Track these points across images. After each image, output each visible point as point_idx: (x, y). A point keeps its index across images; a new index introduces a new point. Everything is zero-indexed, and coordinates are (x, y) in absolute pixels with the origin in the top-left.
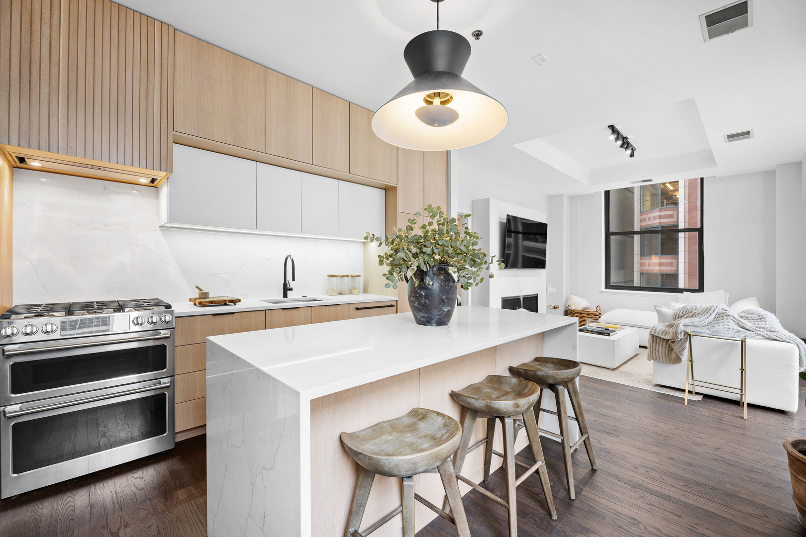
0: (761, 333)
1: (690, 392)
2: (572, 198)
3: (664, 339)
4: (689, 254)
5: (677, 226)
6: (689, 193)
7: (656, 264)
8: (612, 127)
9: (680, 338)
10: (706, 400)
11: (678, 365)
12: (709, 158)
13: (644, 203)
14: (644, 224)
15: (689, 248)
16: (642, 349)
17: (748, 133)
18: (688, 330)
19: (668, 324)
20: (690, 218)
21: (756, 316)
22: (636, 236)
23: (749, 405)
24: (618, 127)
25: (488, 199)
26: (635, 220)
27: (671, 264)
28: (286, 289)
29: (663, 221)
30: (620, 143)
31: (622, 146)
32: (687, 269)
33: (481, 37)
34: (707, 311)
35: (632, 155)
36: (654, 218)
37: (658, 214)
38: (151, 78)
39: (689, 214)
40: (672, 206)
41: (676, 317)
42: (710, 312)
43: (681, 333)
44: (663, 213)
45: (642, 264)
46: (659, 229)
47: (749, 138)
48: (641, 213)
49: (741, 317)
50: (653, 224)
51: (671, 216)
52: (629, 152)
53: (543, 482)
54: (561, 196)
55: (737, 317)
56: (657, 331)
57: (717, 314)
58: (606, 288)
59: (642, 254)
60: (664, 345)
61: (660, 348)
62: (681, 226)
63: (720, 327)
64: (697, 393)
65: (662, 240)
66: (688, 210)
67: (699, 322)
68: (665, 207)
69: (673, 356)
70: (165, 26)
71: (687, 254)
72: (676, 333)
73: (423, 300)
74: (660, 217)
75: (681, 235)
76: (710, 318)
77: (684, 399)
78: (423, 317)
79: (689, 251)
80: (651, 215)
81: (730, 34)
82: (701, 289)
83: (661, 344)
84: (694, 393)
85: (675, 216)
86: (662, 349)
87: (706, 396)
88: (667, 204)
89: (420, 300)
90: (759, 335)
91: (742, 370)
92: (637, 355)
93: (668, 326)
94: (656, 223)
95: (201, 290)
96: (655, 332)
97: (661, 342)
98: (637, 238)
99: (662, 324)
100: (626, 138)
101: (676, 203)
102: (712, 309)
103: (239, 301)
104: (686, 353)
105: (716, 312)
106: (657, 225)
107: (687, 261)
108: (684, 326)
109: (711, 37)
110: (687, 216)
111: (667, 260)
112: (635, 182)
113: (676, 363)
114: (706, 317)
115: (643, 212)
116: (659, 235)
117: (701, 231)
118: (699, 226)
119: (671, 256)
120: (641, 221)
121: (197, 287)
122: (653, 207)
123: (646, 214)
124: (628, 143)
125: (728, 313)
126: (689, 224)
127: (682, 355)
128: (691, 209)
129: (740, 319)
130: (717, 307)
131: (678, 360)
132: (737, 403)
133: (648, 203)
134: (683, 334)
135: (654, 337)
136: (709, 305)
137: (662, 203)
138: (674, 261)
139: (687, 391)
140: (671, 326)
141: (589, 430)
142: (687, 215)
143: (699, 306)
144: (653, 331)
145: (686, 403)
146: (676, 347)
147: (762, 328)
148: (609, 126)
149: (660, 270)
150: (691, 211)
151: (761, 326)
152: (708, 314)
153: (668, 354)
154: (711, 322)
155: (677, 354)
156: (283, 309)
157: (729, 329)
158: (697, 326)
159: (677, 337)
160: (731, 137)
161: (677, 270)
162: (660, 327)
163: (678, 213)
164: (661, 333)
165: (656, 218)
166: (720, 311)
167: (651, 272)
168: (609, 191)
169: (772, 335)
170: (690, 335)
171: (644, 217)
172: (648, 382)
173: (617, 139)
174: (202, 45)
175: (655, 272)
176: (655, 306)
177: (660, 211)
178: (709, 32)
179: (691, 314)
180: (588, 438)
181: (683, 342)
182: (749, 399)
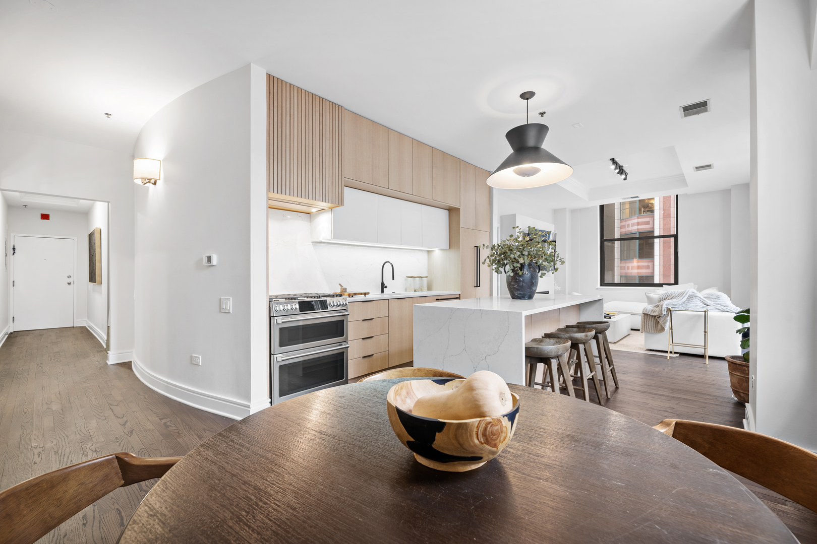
0: (718, 307)
1: (671, 352)
2: (573, 211)
3: (652, 316)
4: (663, 257)
5: (653, 232)
6: (664, 202)
7: (636, 267)
8: (613, 160)
9: (664, 313)
10: (681, 356)
11: (662, 333)
12: (682, 180)
13: (624, 211)
14: (623, 230)
15: (663, 251)
16: (632, 331)
17: (710, 166)
18: (670, 307)
19: (655, 305)
20: (664, 225)
21: (714, 297)
22: (616, 243)
23: (710, 357)
24: (617, 160)
25: (515, 215)
26: (616, 227)
28: (383, 287)
29: (641, 227)
30: (617, 171)
31: (618, 173)
32: (662, 271)
33: (544, 115)
34: (682, 294)
35: (625, 179)
36: (633, 225)
37: (636, 221)
38: (334, 144)
39: (663, 220)
40: (649, 213)
41: (661, 300)
42: (684, 295)
43: (664, 310)
44: (641, 220)
45: (621, 268)
46: (637, 236)
47: (711, 168)
48: (621, 220)
49: (705, 298)
50: (632, 230)
51: (648, 223)
52: (623, 176)
53: (596, 383)
54: (564, 209)
55: (702, 297)
56: (648, 310)
57: (689, 296)
58: (601, 285)
59: (623, 258)
60: (653, 320)
61: (650, 322)
62: (657, 233)
63: (691, 305)
64: (675, 353)
65: (640, 244)
67: (677, 302)
68: (642, 214)
69: (659, 327)
70: (340, 107)
71: (662, 257)
72: (661, 310)
73: (521, 284)
74: (638, 224)
75: (656, 241)
76: (684, 299)
77: (667, 356)
78: (520, 294)
79: (663, 255)
80: (630, 222)
81: (697, 115)
82: (676, 283)
83: (650, 320)
84: (673, 352)
85: (651, 223)
86: (651, 323)
87: (682, 354)
88: (644, 211)
89: (519, 284)
90: (717, 309)
91: (705, 332)
92: (629, 335)
93: (655, 307)
95: (342, 286)
96: (646, 311)
97: (651, 318)
98: (617, 244)
99: (651, 305)
100: (622, 166)
101: (652, 211)
102: (686, 293)
103: (368, 293)
104: (668, 324)
105: (688, 295)
106: (636, 231)
107: (662, 264)
108: (666, 305)
109: (685, 116)
110: (662, 223)
112: (625, 199)
113: (661, 332)
114: (681, 298)
115: (623, 219)
116: (637, 241)
117: (676, 237)
118: (673, 232)
120: (621, 227)
121: (340, 284)
122: (632, 214)
123: (625, 221)
124: (623, 170)
125: (696, 295)
126: (663, 230)
127: (665, 326)
128: (666, 216)
129: (704, 299)
130: (688, 291)
131: (663, 329)
132: (702, 356)
133: (627, 211)
134: (666, 311)
135: (646, 315)
136: (683, 291)
137: (640, 210)
139: (669, 352)
140: (657, 306)
141: (614, 363)
142: (662, 221)
143: (676, 291)
144: (645, 310)
145: (668, 358)
146: (661, 321)
147: (718, 304)
148: (610, 159)
149: (638, 273)
151: (718, 302)
152: (683, 296)
153: (656, 327)
154: (684, 302)
155: (661, 326)
156: (397, 299)
157: (697, 305)
158: (676, 305)
159: (662, 313)
160: (698, 168)
161: (653, 273)
162: (649, 308)
163: (654, 219)
164: (650, 311)
165: (635, 225)
166: (691, 294)
167: (630, 275)
168: (603, 205)
169: (725, 309)
170: (671, 310)
171: (623, 224)
172: (640, 349)
173: (616, 169)
174: (357, 117)
175: (633, 274)
176: (645, 293)
177: (638, 218)
178: (685, 114)
179: (671, 297)
180: (614, 368)
181: (666, 316)
182: (710, 353)
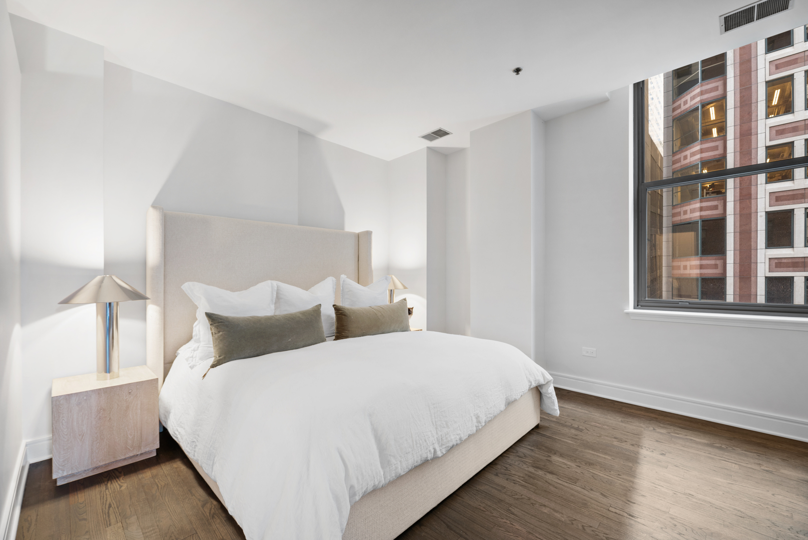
27: (716, 266)
66: (738, 198)
94: (695, 217)
111: (710, 261)
119: (714, 257)
138: (719, 262)
150: (742, 199)
